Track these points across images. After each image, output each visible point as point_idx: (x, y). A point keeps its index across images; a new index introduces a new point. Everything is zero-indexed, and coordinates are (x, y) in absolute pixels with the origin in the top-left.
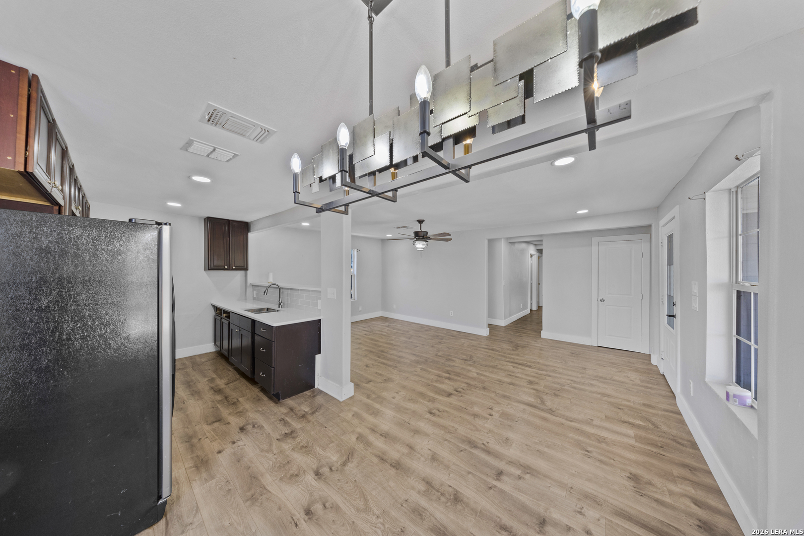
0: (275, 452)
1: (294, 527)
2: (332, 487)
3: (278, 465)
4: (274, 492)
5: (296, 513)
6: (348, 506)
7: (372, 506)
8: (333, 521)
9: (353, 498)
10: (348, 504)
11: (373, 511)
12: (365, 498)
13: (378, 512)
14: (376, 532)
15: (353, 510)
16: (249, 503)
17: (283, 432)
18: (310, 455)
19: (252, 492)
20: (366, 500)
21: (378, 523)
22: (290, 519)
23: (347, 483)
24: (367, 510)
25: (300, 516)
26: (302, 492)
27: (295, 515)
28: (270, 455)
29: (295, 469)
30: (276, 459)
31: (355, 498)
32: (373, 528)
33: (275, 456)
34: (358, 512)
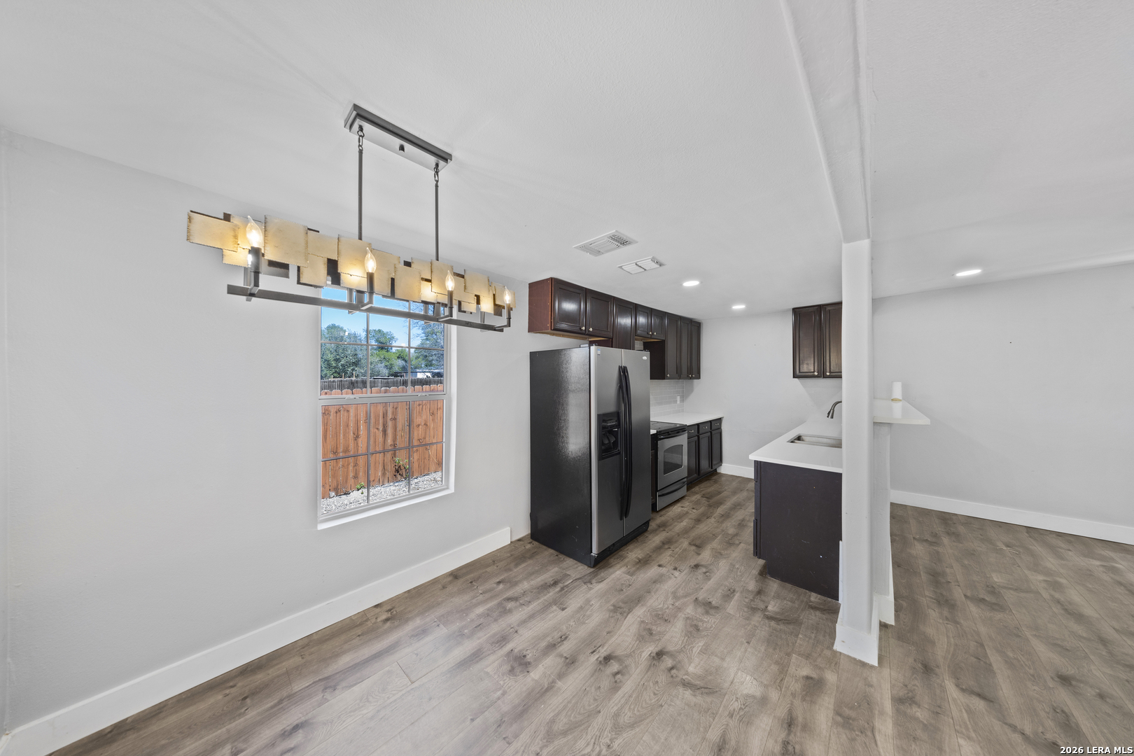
0: (677, 604)
1: (590, 651)
2: (643, 677)
3: (660, 613)
4: (625, 622)
5: (605, 648)
6: (620, 701)
7: (625, 735)
8: (600, 687)
9: (632, 707)
10: (623, 701)
11: (616, 738)
12: (636, 723)
13: (615, 745)
14: (588, 744)
15: (615, 708)
16: (612, 608)
17: (710, 600)
18: (686, 638)
19: (623, 605)
20: (632, 726)
21: (600, 747)
22: (599, 644)
23: (655, 694)
24: (618, 729)
25: (603, 652)
26: (631, 646)
27: (603, 648)
28: (670, 601)
29: (659, 629)
30: (668, 608)
31: (634, 709)
32: (593, 740)
33: (671, 606)
34: (613, 716)
